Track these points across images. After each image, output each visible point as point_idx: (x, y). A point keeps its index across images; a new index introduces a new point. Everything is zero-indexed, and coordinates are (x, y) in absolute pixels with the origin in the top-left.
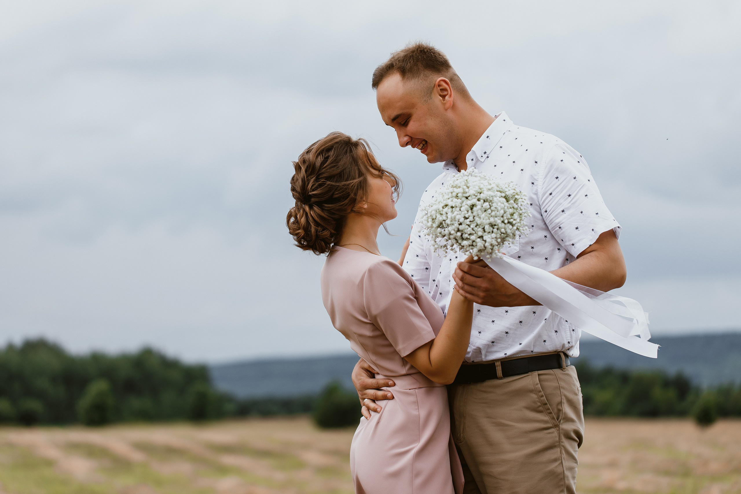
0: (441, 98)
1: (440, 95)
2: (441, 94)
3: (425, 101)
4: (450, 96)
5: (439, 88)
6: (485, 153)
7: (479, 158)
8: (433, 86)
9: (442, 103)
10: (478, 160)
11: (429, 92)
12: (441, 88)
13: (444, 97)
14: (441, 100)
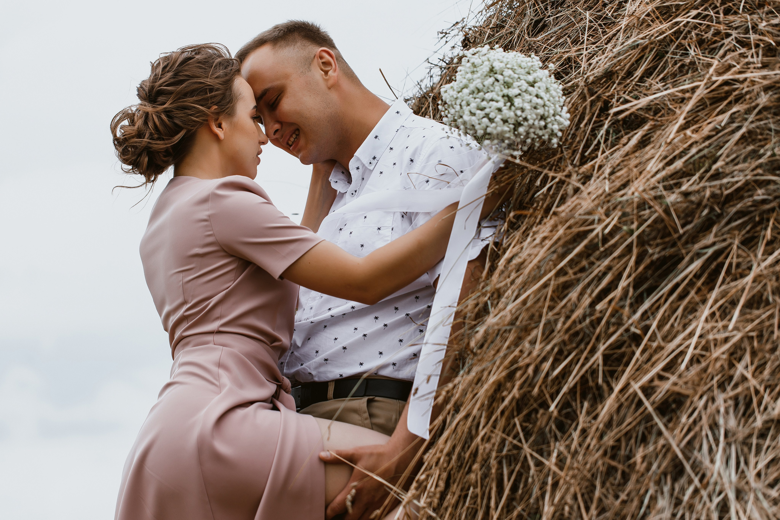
0: (323, 73)
1: (322, 70)
2: (323, 68)
3: (302, 72)
4: (335, 71)
5: (321, 61)
6: (374, 158)
7: (367, 165)
8: (313, 56)
9: (323, 78)
10: (365, 169)
11: (308, 62)
12: (323, 60)
13: (326, 73)
14: (322, 75)
